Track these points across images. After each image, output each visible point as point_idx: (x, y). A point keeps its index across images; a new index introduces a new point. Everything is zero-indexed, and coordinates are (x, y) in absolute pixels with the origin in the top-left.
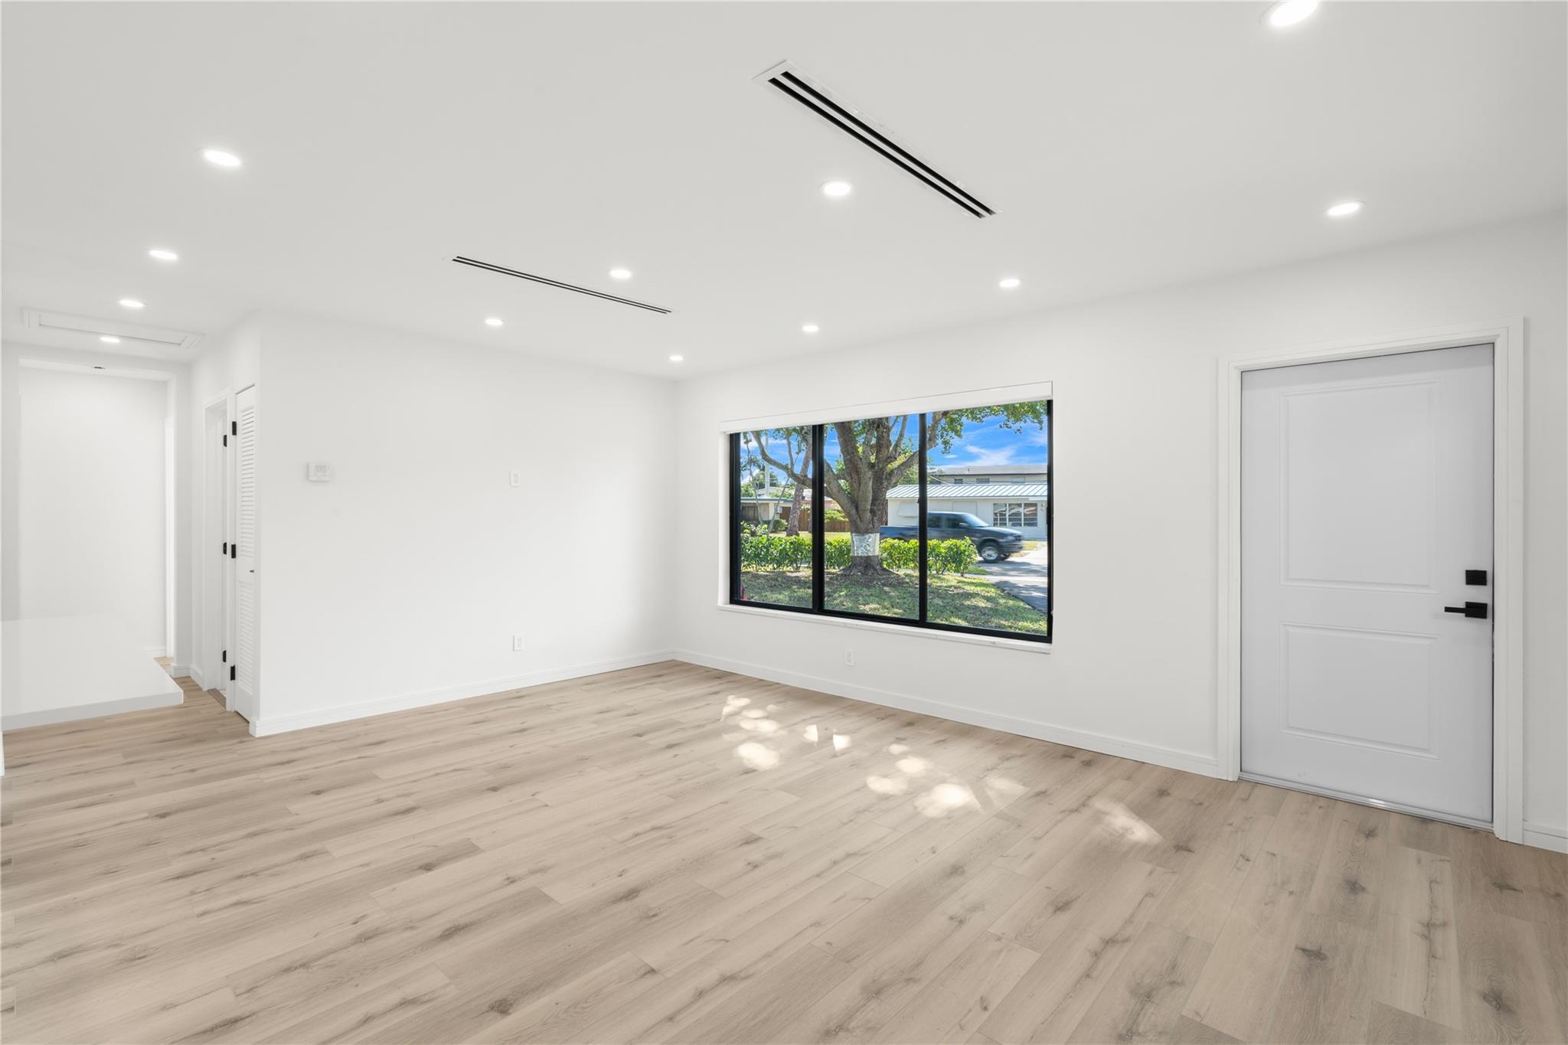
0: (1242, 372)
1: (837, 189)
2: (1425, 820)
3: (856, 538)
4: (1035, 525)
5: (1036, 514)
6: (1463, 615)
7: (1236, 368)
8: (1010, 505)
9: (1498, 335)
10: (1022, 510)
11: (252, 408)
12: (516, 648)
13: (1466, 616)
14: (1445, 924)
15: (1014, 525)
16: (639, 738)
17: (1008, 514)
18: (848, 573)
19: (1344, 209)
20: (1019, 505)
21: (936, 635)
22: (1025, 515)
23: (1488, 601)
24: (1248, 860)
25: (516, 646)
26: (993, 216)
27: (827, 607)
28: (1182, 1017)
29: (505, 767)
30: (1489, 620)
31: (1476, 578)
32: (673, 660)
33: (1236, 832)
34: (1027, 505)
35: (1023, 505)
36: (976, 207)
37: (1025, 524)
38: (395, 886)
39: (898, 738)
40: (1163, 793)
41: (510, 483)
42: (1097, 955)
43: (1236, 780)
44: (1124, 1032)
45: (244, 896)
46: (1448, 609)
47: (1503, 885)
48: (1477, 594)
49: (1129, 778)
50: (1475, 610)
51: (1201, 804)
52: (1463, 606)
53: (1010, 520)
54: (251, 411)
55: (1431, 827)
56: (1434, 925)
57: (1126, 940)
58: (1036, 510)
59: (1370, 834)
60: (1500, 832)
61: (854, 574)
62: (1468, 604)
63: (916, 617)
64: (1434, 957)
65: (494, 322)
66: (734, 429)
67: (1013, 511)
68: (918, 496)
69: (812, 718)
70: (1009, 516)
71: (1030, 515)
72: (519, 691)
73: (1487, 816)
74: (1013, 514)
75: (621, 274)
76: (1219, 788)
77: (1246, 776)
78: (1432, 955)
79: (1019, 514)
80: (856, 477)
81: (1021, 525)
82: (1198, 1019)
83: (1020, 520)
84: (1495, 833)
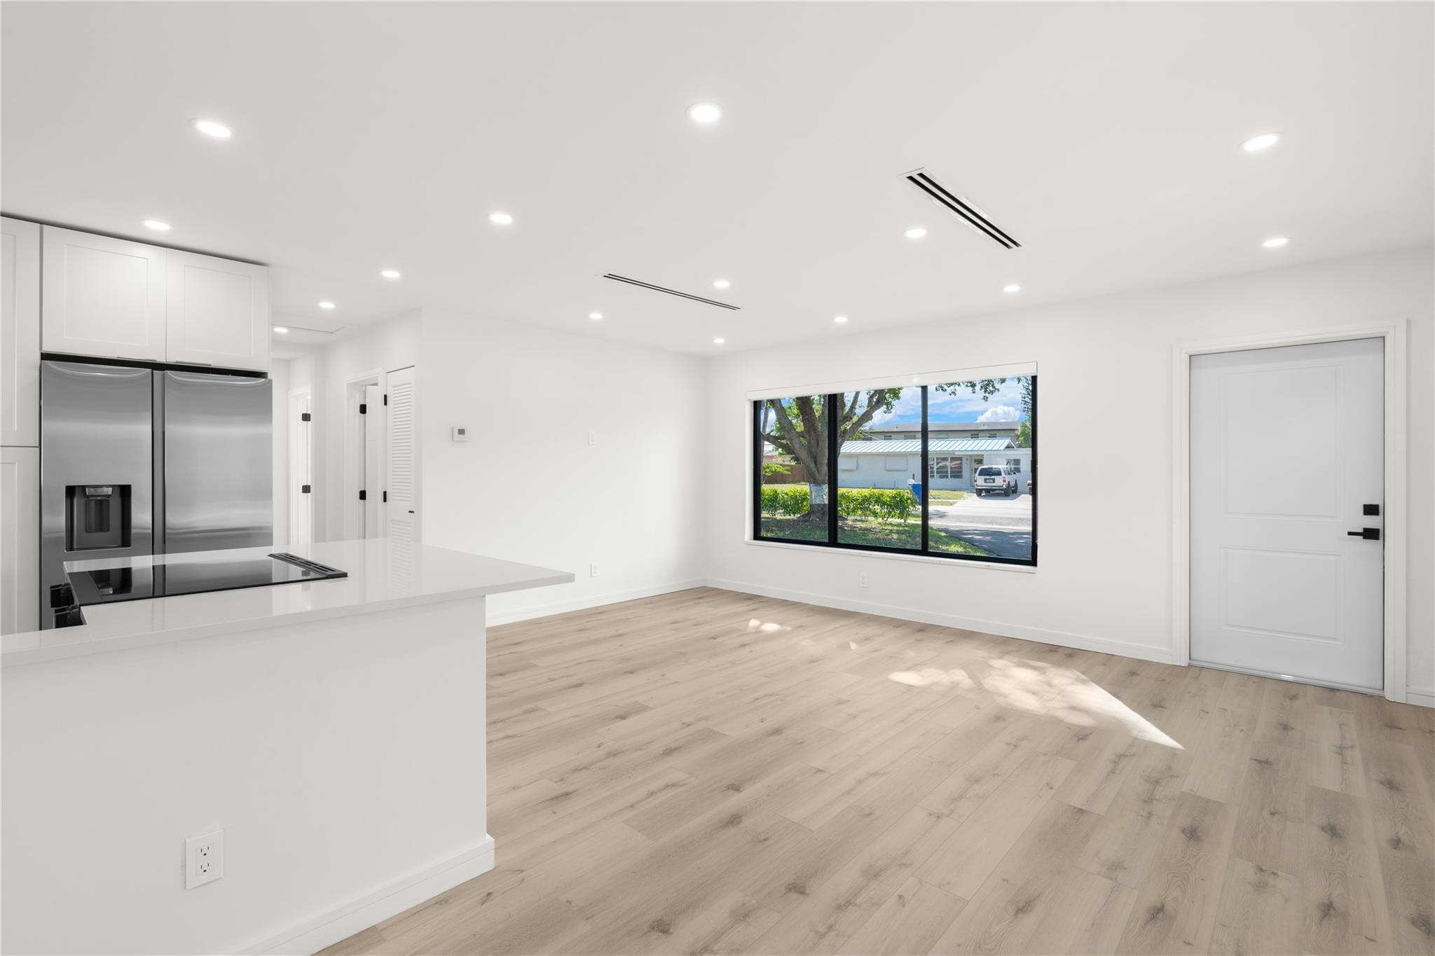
0: (1190, 356)
1: (916, 233)
2: (1333, 690)
3: (814, 488)
4: (960, 477)
5: (961, 468)
6: (1361, 537)
7: (1186, 353)
8: (937, 459)
9: (1388, 332)
10: (948, 463)
11: (409, 383)
12: (593, 575)
13: (1364, 538)
14: (1352, 747)
15: (941, 477)
16: (714, 640)
17: (935, 467)
18: (807, 518)
19: (1276, 243)
20: (945, 459)
21: (940, 561)
22: (951, 468)
23: (1380, 527)
24: (1207, 713)
25: (593, 572)
26: (1020, 248)
27: (840, 541)
28: (1182, 792)
29: (626, 659)
30: (1381, 541)
31: (1371, 510)
32: (704, 587)
33: (1195, 696)
34: (953, 459)
35: (949, 459)
36: (1006, 241)
37: (951, 477)
38: (609, 727)
39: (916, 640)
40: (1133, 674)
41: (589, 443)
42: (1116, 763)
43: (1187, 665)
44: (1147, 799)
45: (510, 732)
46: (1350, 534)
47: (1392, 726)
48: (1372, 522)
49: (1105, 665)
50: (1371, 534)
51: (1163, 680)
52: (1361, 531)
53: (938, 472)
54: (409, 386)
55: (1337, 694)
56: (1344, 747)
57: (1134, 755)
58: (961, 463)
59: (1293, 698)
60: (1389, 695)
61: (812, 520)
62: (1365, 529)
63: (919, 547)
64: (1346, 763)
65: (596, 316)
66: (757, 398)
67: (941, 464)
68: (920, 450)
69: (842, 626)
70: (937, 469)
71: (955, 468)
72: (597, 608)
73: (1379, 685)
74: (941, 467)
75: (722, 284)
76: (1175, 670)
77: (1194, 663)
78: (1344, 762)
79: (945, 467)
80: (813, 434)
81: (947, 477)
82: (1193, 793)
83: (947, 472)
84: (1386, 696)
